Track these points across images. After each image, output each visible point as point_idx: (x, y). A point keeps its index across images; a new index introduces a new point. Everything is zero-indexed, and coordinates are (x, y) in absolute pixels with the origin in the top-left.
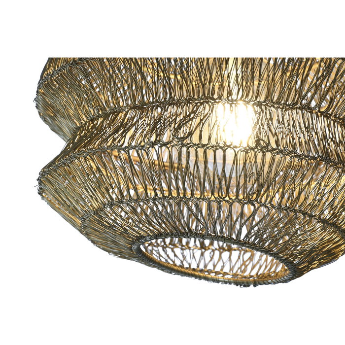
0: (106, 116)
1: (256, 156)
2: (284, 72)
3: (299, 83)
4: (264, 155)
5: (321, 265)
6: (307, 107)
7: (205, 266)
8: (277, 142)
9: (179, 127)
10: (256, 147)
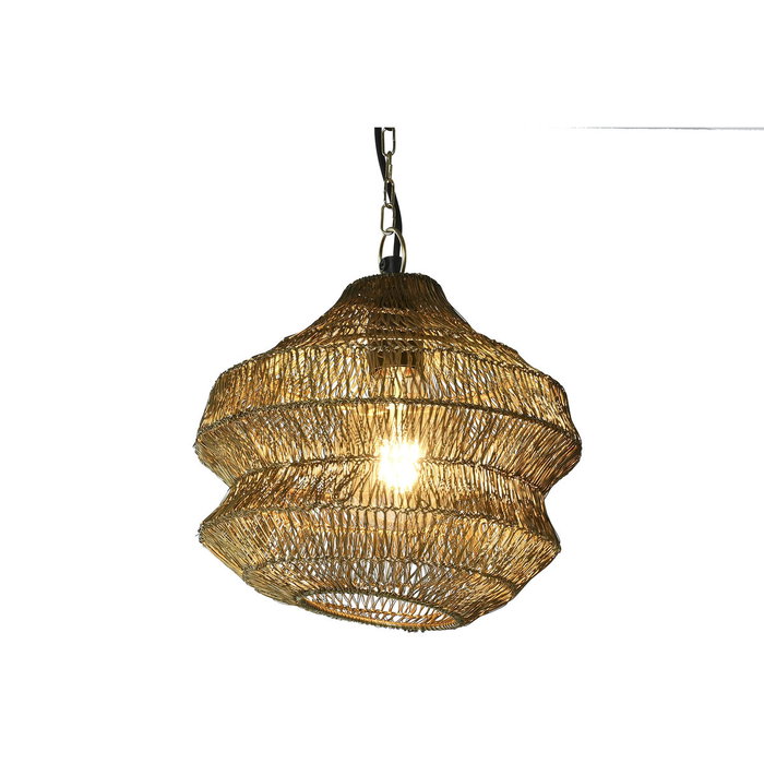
0: (266, 471)
1: (416, 517)
2: (444, 429)
3: (461, 439)
4: (425, 517)
5: (486, 613)
6: (471, 462)
7: (374, 606)
8: (438, 502)
9: (340, 488)
10: (417, 507)
